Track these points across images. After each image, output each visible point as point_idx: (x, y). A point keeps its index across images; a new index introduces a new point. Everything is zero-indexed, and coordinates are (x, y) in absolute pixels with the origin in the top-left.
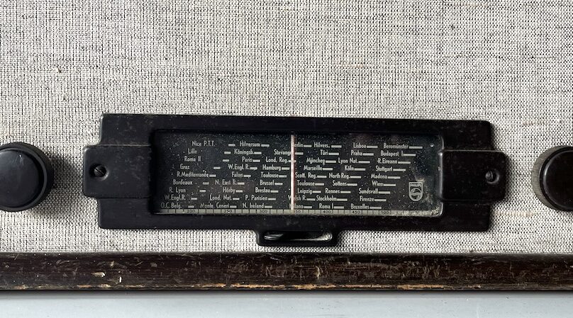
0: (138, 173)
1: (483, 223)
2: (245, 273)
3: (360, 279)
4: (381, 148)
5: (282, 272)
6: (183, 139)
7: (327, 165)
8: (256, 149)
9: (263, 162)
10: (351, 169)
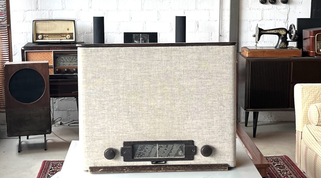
0: (130, 152)
1: (192, 159)
2: (149, 169)
3: (170, 170)
4: (173, 145)
5: (156, 169)
6: (138, 145)
7: (164, 149)
8: (150, 147)
9: (152, 149)
10: (168, 149)
